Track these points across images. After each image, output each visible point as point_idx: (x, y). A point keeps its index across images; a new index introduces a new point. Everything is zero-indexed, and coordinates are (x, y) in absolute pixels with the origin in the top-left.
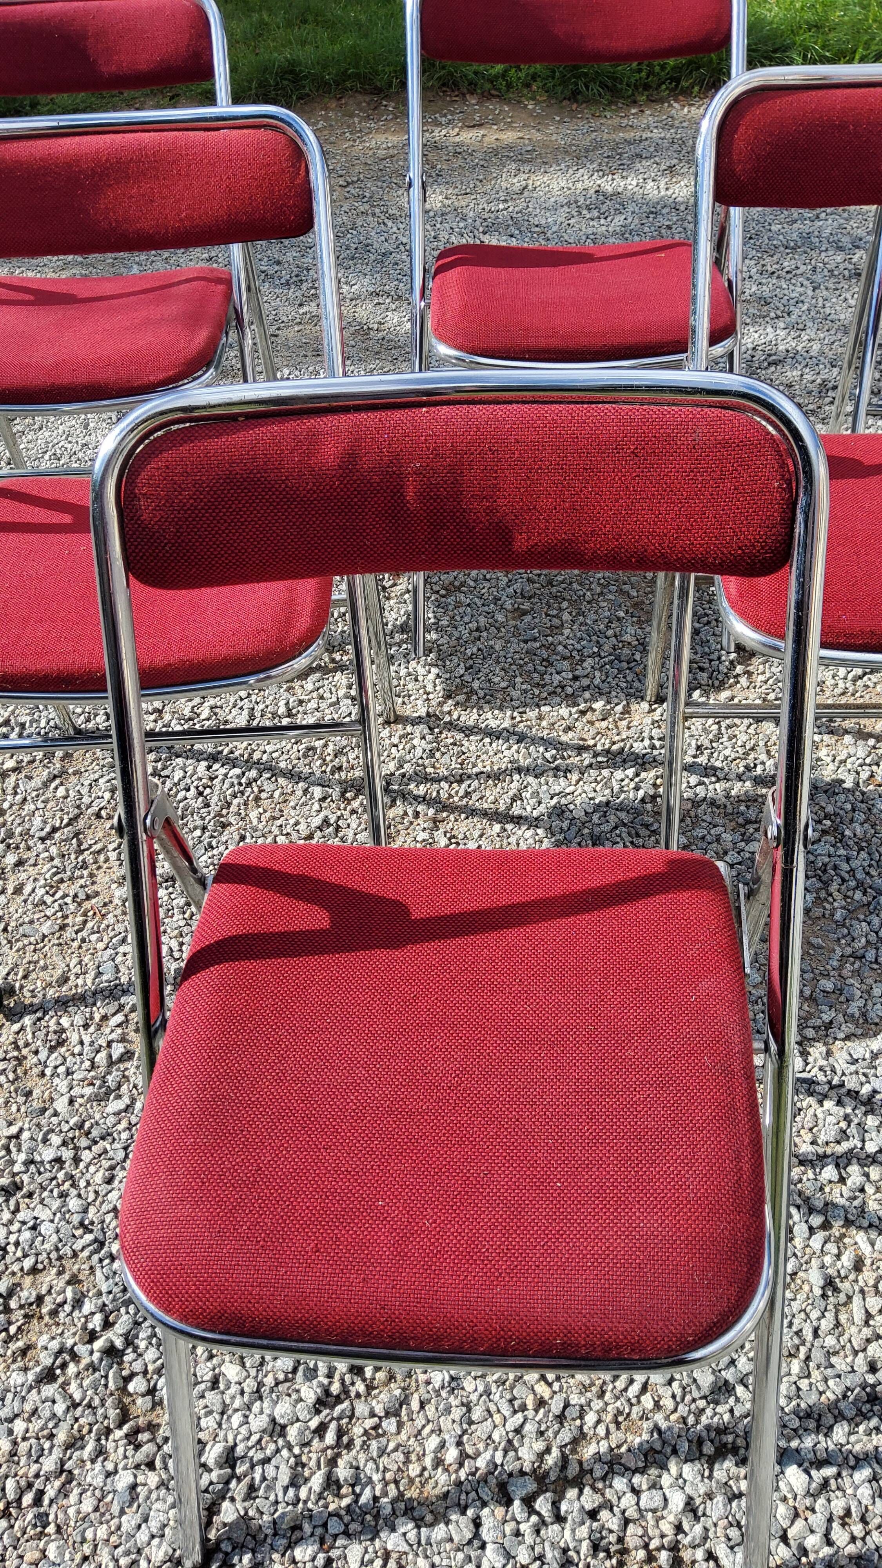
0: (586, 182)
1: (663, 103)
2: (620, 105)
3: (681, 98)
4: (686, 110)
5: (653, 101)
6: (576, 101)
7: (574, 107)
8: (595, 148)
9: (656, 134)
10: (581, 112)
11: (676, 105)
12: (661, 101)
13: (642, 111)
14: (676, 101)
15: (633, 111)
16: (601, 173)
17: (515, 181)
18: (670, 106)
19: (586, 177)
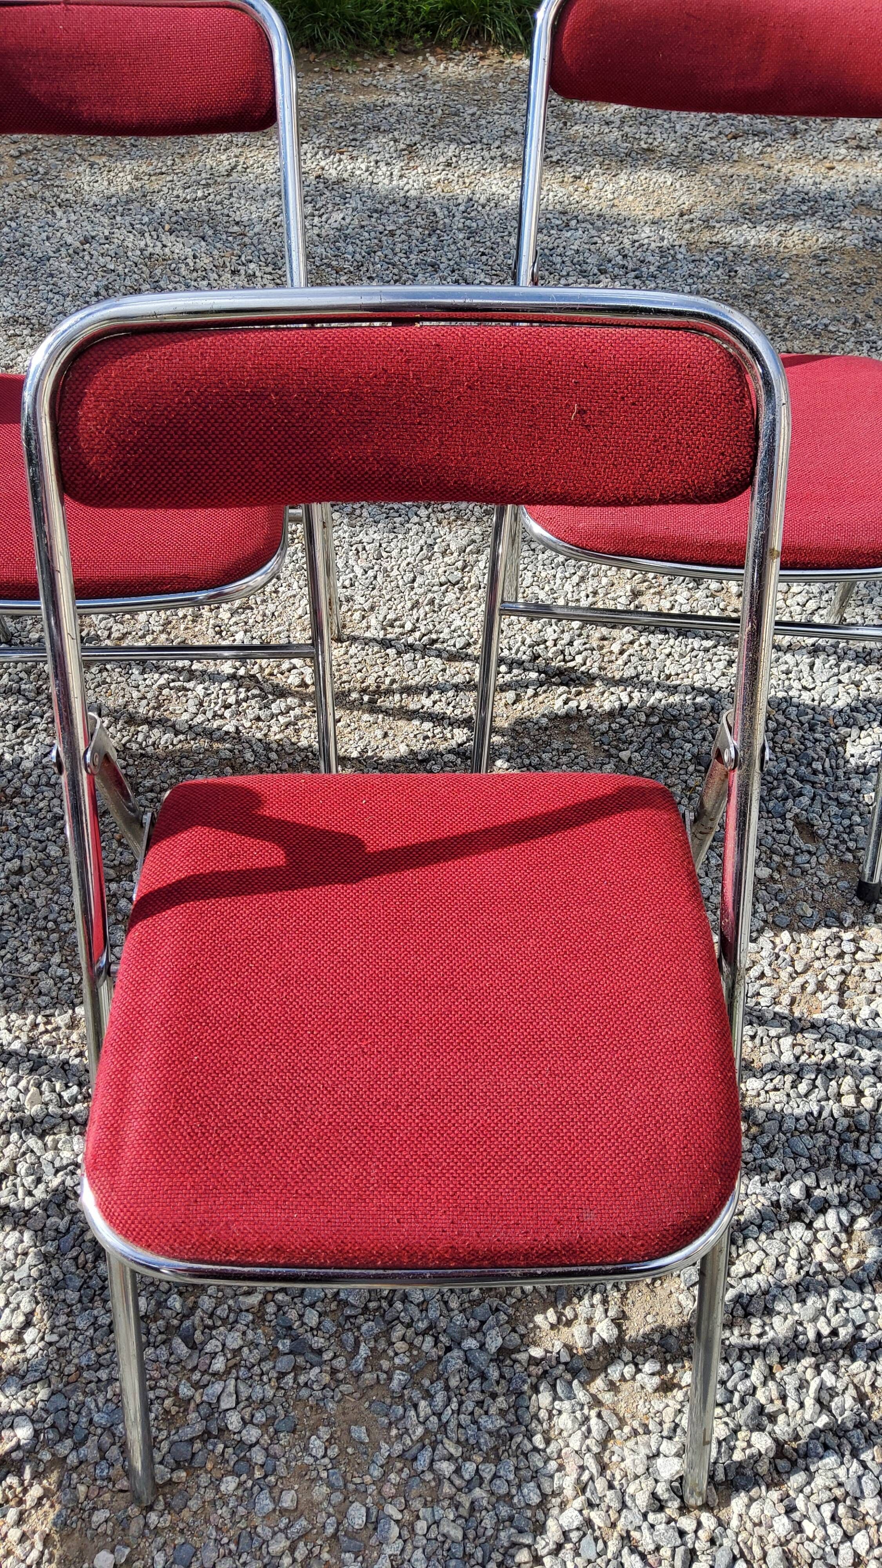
0: (309, 162)
1: (416, 57)
2: (366, 57)
3: (439, 50)
4: (442, 66)
5: (406, 53)
6: (315, 50)
7: (312, 56)
8: (328, 115)
9: (401, 100)
10: (320, 64)
11: (431, 59)
12: (415, 53)
13: (391, 66)
14: (433, 53)
15: (381, 66)
16: (327, 151)
17: (224, 157)
18: (425, 60)
19: (309, 155)
